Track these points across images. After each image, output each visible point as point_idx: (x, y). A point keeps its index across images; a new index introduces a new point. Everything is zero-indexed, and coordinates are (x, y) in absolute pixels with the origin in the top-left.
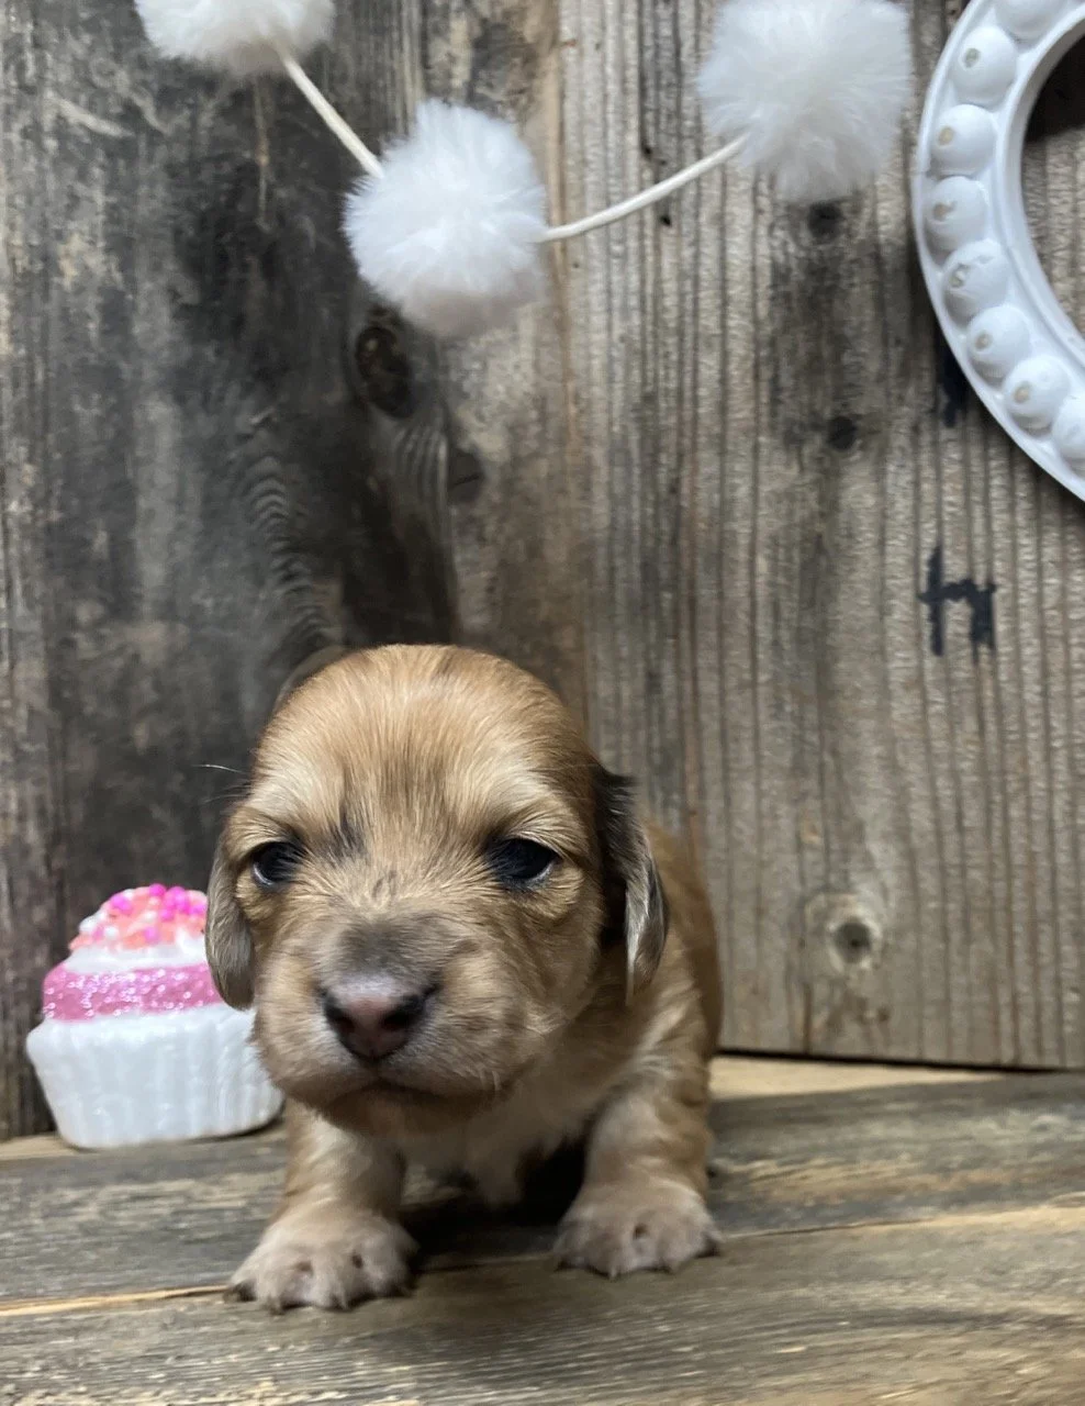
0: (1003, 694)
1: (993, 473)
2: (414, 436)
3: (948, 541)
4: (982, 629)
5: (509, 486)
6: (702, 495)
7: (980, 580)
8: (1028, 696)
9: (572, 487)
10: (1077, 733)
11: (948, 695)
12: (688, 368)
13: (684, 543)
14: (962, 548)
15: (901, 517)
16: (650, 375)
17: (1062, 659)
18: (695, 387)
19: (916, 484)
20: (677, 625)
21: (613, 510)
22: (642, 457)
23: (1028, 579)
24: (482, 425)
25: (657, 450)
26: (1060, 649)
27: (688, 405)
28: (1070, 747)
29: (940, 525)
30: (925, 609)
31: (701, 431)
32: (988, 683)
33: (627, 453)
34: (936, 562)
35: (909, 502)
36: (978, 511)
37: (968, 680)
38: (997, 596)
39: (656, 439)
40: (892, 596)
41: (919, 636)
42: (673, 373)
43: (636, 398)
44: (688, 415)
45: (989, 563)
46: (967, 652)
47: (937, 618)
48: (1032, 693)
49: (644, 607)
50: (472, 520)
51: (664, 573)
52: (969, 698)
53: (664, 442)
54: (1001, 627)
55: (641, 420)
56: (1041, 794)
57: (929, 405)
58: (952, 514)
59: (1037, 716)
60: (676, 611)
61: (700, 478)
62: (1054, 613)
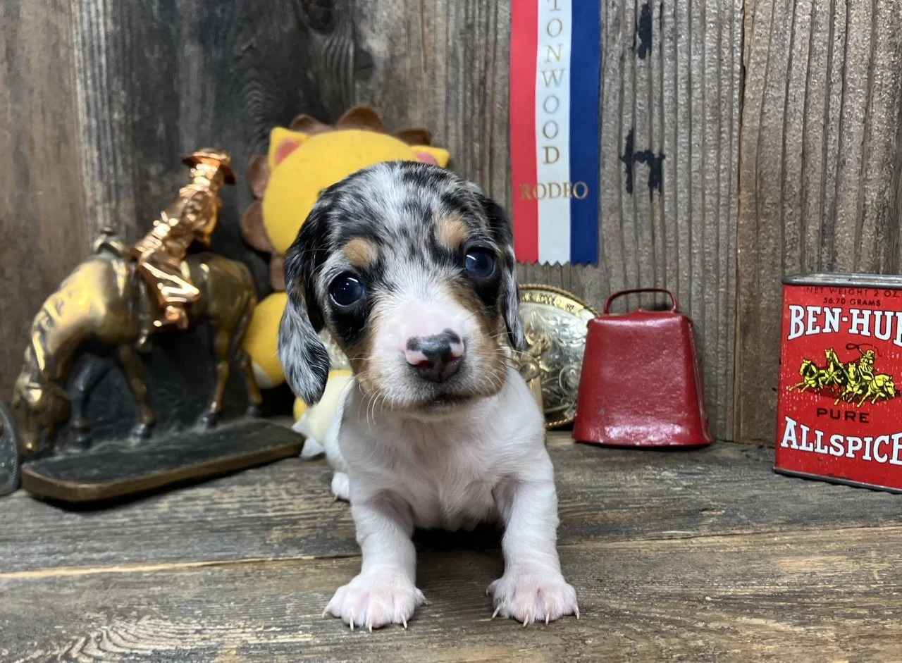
0: (666, 219)
1: (665, 88)
2: (335, 43)
3: (638, 127)
4: (655, 180)
5: (389, 72)
6: (499, 87)
7: (656, 151)
8: (679, 222)
9: (424, 76)
10: (707, 246)
11: (635, 217)
12: (493, 11)
13: (488, 115)
14: (647, 131)
15: (612, 110)
16: (470, 13)
17: (700, 201)
18: (496, 22)
19: (622, 92)
20: (483, 163)
21: (447, 92)
22: (465, 62)
23: (684, 153)
24: (373, 35)
25: (473, 59)
26: (700, 196)
27: (491, 33)
28: (703, 253)
29: (634, 117)
30: (624, 165)
31: (499, 49)
32: (658, 212)
33: (457, 60)
34: (631, 138)
35: (617, 102)
36: (656, 111)
37: (646, 209)
38: (665, 162)
39: (473, 51)
40: (604, 156)
41: (620, 181)
42: (484, 13)
43: (462, 25)
44: (491, 39)
45: (662, 142)
46: (647, 193)
47: (630, 171)
48: (682, 220)
49: (465, 150)
50: (367, 91)
51: (476, 132)
52: (647, 220)
53: (477, 54)
54: (666, 180)
55: (464, 40)
56: (685, 279)
57: (631, 44)
58: (640, 110)
59: (685, 234)
60: (482, 155)
61: (497, 77)
62: (698, 174)
